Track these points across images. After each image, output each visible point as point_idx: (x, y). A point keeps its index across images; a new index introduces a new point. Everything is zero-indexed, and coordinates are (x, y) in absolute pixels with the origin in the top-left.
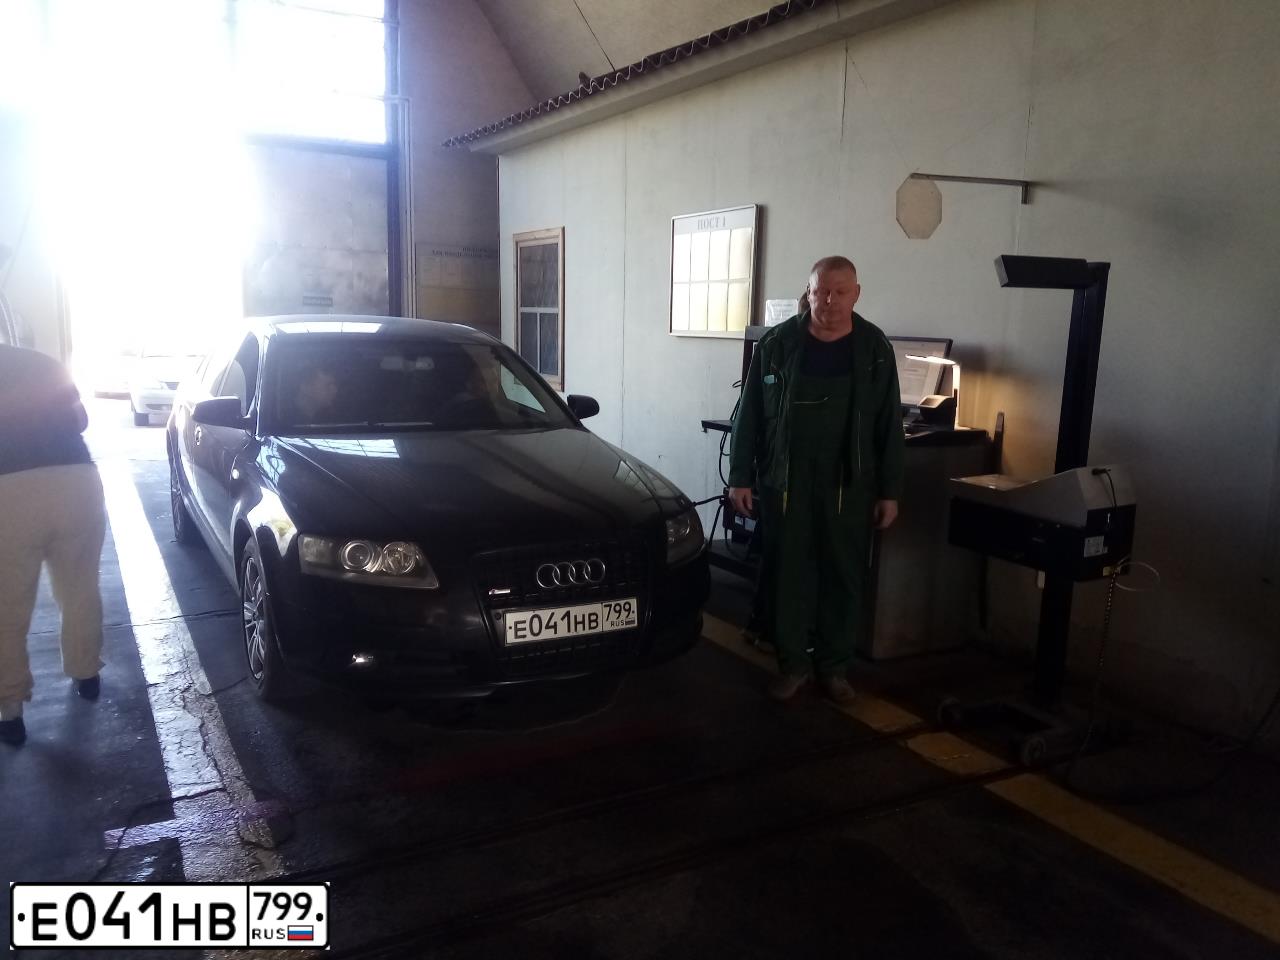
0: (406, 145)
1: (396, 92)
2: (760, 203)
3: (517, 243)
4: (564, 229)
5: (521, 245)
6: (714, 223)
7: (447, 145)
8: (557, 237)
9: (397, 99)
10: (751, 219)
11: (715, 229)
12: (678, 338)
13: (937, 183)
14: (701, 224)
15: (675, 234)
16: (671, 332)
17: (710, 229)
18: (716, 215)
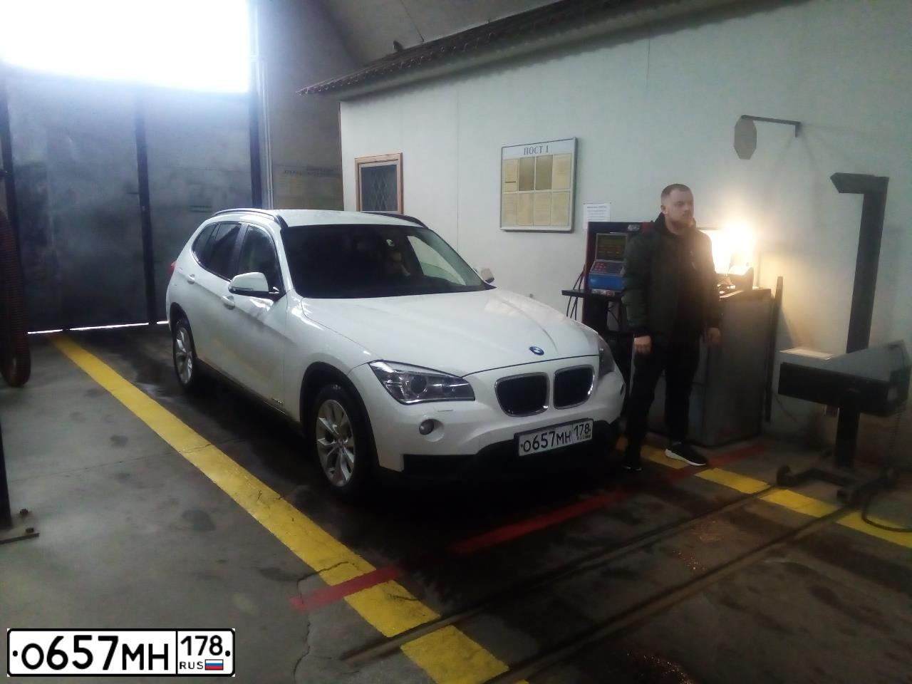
0: (264, 91)
2: (578, 137)
3: (358, 164)
4: (401, 155)
5: (362, 166)
6: (538, 150)
7: (303, 92)
8: (396, 160)
10: (570, 148)
11: (539, 154)
12: (507, 231)
13: (754, 122)
14: (526, 151)
15: (504, 158)
16: (501, 227)
17: (534, 155)
18: (540, 145)
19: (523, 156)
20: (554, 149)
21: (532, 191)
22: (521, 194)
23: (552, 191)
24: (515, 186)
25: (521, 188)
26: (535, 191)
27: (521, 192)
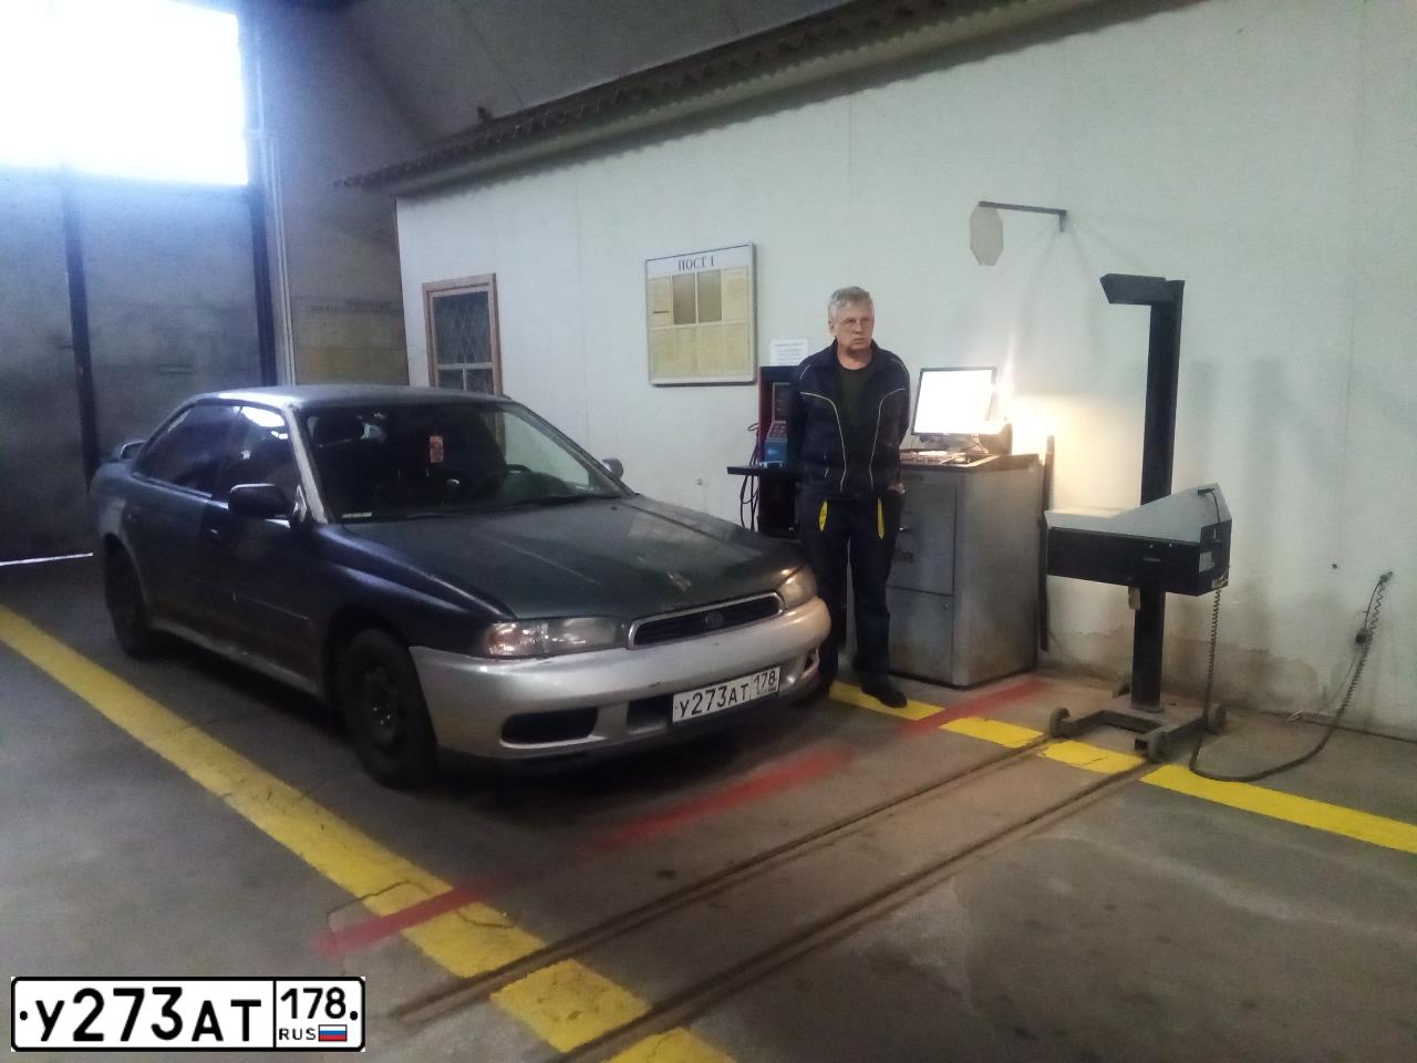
0: (274, 184)
1: (257, 128)
2: (755, 242)
3: (428, 292)
4: (494, 275)
5: (436, 295)
6: (699, 263)
7: (336, 184)
8: (487, 284)
9: (260, 132)
10: (744, 258)
11: (701, 270)
12: (659, 386)
13: (998, 210)
14: (683, 265)
15: (650, 277)
16: (650, 379)
17: (693, 270)
18: (702, 255)
19: (678, 273)
20: (721, 261)
21: (694, 325)
22: (678, 330)
23: (723, 322)
24: (669, 317)
25: (677, 322)
26: (697, 324)
27: (680, 326)
